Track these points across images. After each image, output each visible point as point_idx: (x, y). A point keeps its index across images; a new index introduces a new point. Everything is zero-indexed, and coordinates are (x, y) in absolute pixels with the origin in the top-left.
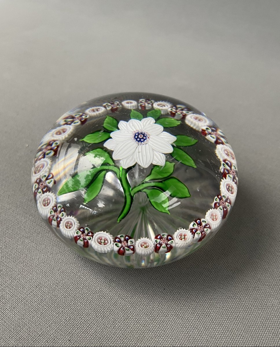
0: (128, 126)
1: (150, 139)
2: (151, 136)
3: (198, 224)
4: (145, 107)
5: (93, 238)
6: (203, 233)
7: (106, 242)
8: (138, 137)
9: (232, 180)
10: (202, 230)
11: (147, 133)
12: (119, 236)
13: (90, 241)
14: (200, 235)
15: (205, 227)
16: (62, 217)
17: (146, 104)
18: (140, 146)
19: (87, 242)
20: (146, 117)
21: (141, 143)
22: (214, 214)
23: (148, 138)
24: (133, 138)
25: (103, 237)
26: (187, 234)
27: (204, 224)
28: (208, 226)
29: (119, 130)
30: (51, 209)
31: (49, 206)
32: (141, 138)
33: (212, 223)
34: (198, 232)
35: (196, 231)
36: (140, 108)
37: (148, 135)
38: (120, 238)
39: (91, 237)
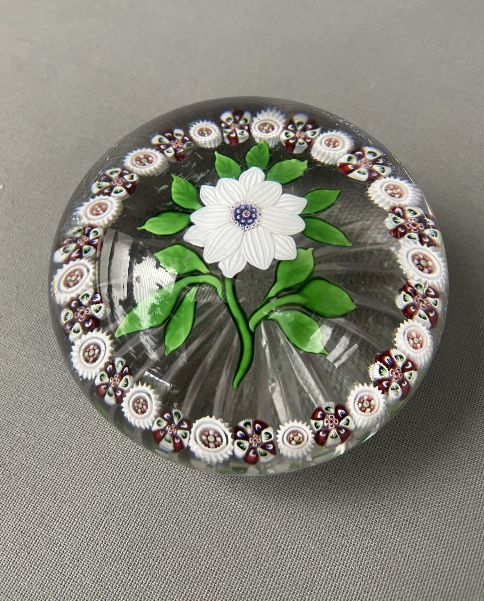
0: (217, 193)
1: (264, 216)
2: (263, 210)
3: (389, 367)
4: (236, 138)
6: (404, 385)
7: (219, 439)
10: (401, 377)
11: (255, 205)
12: (241, 424)
13: (185, 442)
14: (400, 390)
15: (404, 369)
16: (125, 389)
21: (249, 228)
22: (414, 334)
23: (260, 214)
24: (232, 221)
25: (211, 429)
26: (374, 396)
27: (400, 363)
28: (410, 365)
29: (205, 207)
30: (101, 370)
31: (97, 362)
32: (247, 218)
33: (415, 355)
34: (394, 384)
35: (389, 385)
36: (227, 142)
37: (258, 209)
38: (245, 428)
39: (188, 432)
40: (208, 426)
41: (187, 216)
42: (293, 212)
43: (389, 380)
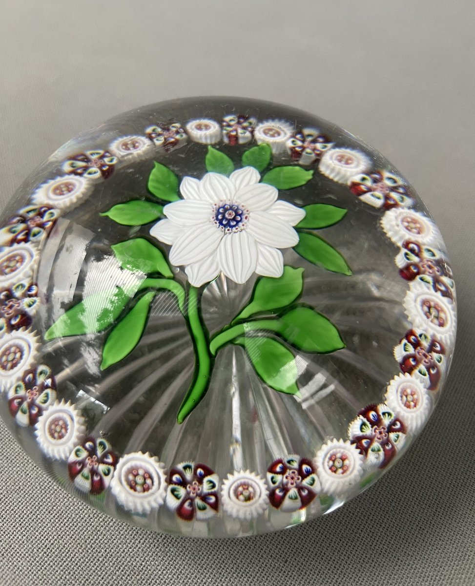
0: (202, 189)
1: (251, 220)
2: (251, 214)
3: (373, 424)
4: (236, 138)
5: (115, 469)
6: (387, 448)
7: (149, 481)
8: (224, 217)
9: (431, 288)
10: (385, 438)
11: (243, 206)
13: (107, 480)
14: (382, 453)
15: (390, 429)
16: (44, 406)
17: (240, 131)
18: (229, 237)
19: (101, 480)
20: (241, 167)
21: (230, 231)
22: (409, 391)
23: (246, 218)
24: (212, 220)
25: (141, 468)
26: (349, 454)
27: (386, 421)
28: (398, 426)
29: (183, 201)
31: (16, 369)
32: (230, 219)
33: (406, 414)
34: (376, 445)
35: (370, 444)
36: (226, 140)
37: (245, 212)
39: (112, 468)
40: (138, 463)
41: (160, 207)
42: (288, 222)
43: (371, 439)
